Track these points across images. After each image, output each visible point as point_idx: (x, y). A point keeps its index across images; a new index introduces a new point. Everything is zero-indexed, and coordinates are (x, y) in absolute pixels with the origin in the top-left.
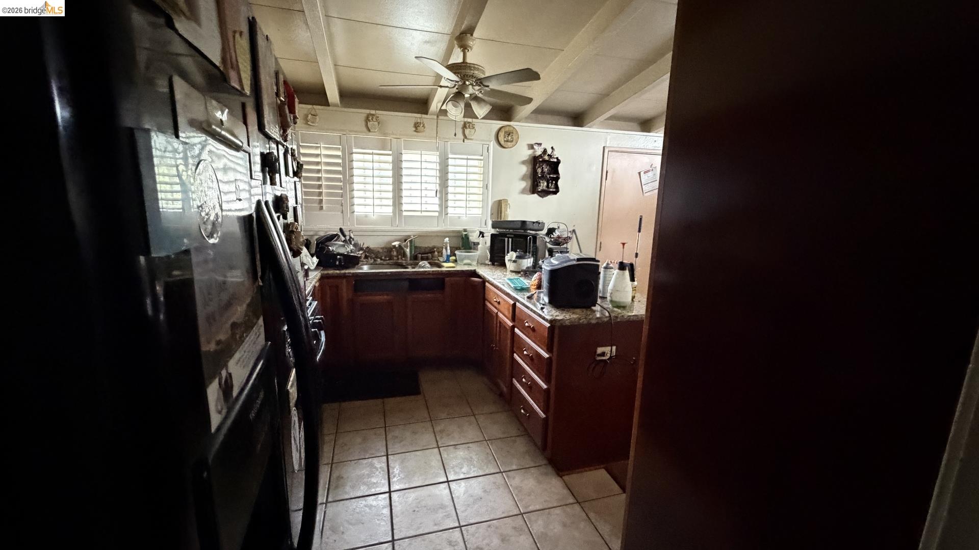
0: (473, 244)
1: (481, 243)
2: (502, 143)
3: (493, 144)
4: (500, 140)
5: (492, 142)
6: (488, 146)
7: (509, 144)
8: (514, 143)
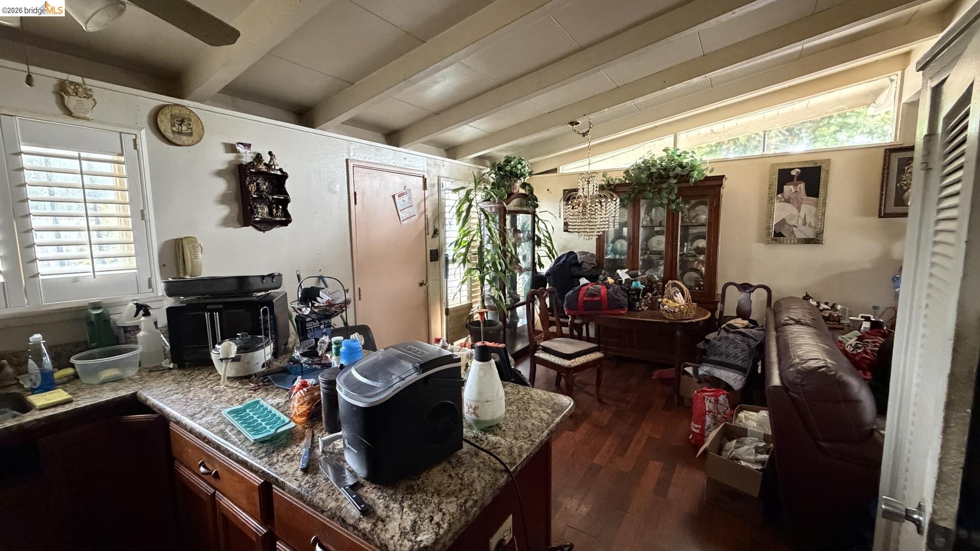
0: (122, 331)
1: (142, 326)
2: (169, 135)
3: (145, 136)
4: (162, 129)
5: (143, 132)
6: (134, 137)
7: (184, 138)
8: (195, 137)
